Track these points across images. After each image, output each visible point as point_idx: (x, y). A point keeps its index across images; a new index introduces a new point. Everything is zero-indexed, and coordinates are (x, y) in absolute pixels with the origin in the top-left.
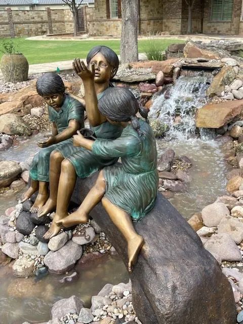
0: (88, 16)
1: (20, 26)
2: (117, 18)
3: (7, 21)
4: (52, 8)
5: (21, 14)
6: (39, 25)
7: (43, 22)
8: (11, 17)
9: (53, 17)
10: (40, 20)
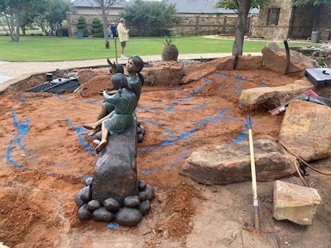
0: (253, 23)
1: (203, 28)
2: (274, 25)
3: (195, 24)
4: (228, 16)
5: (205, 20)
6: (217, 28)
7: (220, 26)
8: (198, 21)
9: (228, 22)
10: (218, 24)
